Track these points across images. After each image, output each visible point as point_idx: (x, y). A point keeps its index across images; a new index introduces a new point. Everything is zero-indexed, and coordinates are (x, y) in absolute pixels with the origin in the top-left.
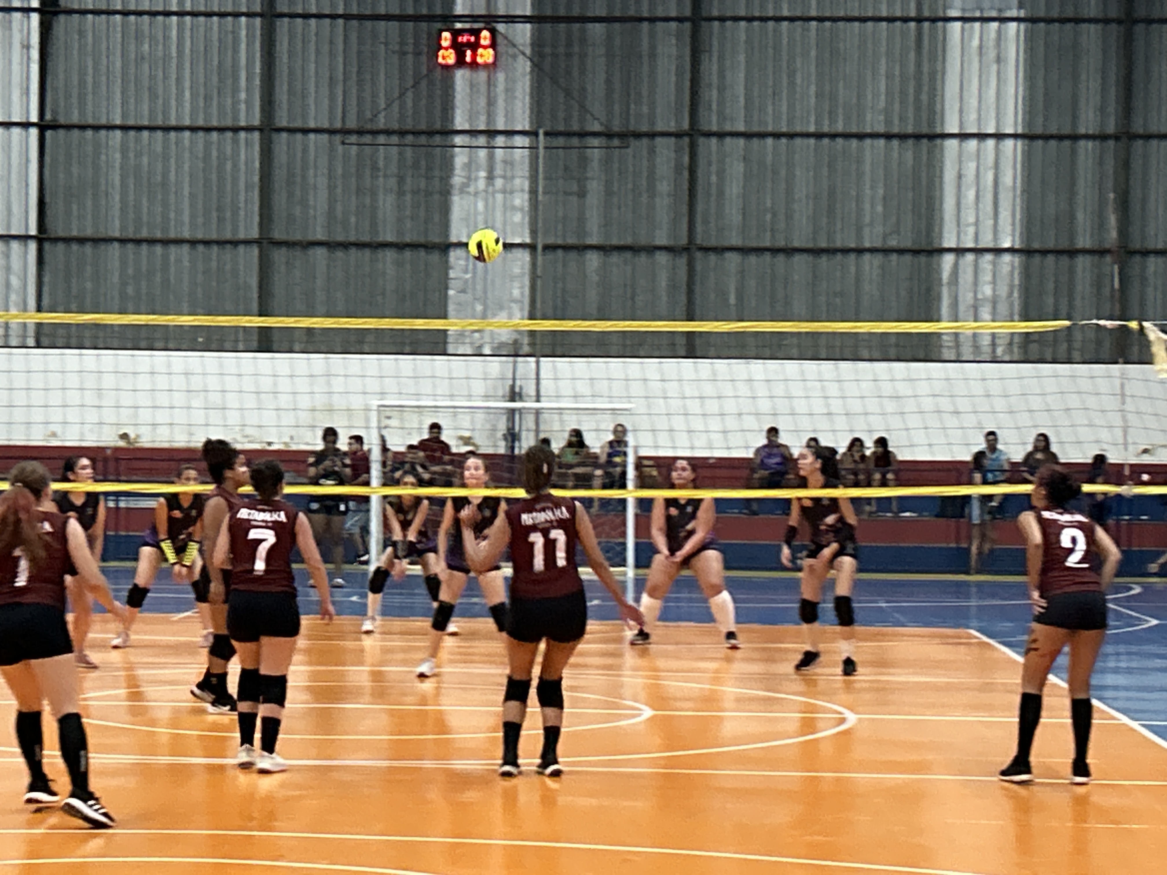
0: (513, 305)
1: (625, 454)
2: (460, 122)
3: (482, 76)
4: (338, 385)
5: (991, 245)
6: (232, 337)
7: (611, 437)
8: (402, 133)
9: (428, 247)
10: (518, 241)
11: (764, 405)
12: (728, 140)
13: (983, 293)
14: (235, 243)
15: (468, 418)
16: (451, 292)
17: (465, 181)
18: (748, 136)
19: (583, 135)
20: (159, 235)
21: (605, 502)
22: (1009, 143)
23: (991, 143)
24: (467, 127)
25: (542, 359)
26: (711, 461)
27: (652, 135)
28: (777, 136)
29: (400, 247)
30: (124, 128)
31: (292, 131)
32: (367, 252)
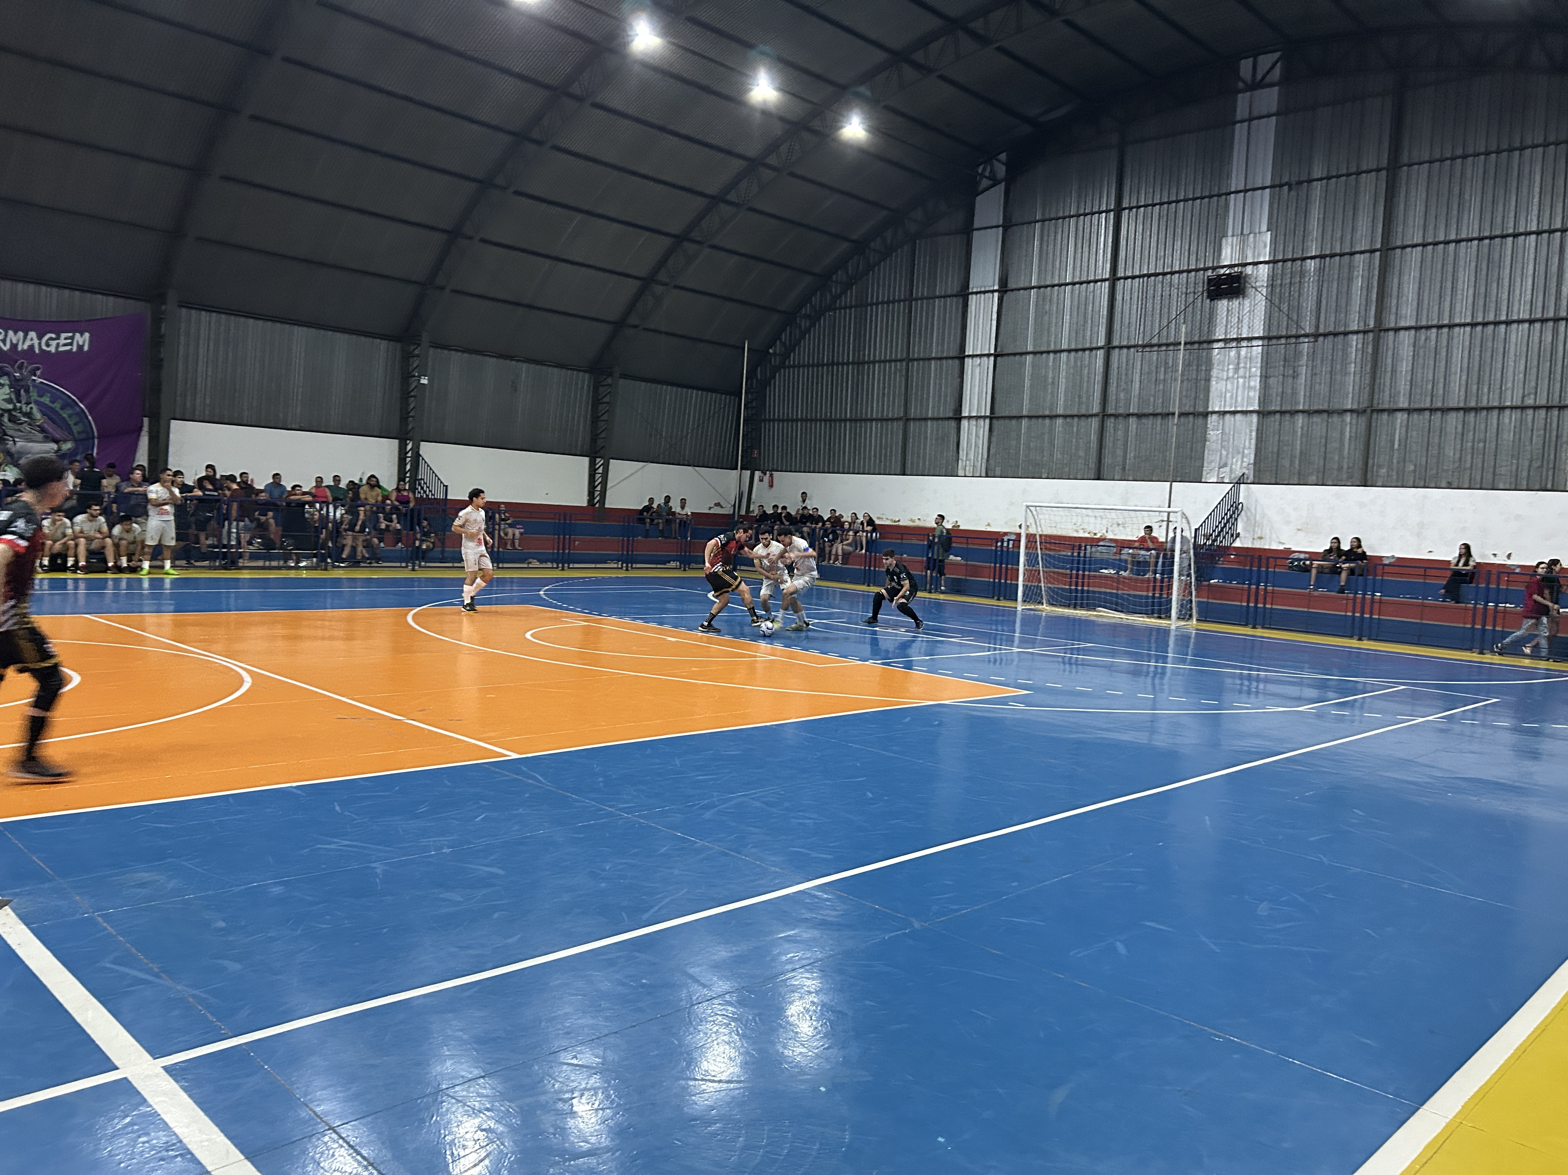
2: (1219, 334)
3: (1236, 303)
9: (1195, 414)
10: (1251, 409)
12: (1402, 333)
14: (1086, 416)
16: (1208, 444)
17: (1220, 371)
18: (1417, 328)
19: (1297, 337)
20: (1047, 413)
24: (1224, 337)
27: (1346, 334)
29: (1180, 415)
30: (1034, 353)
31: (1121, 347)
32: (1159, 420)
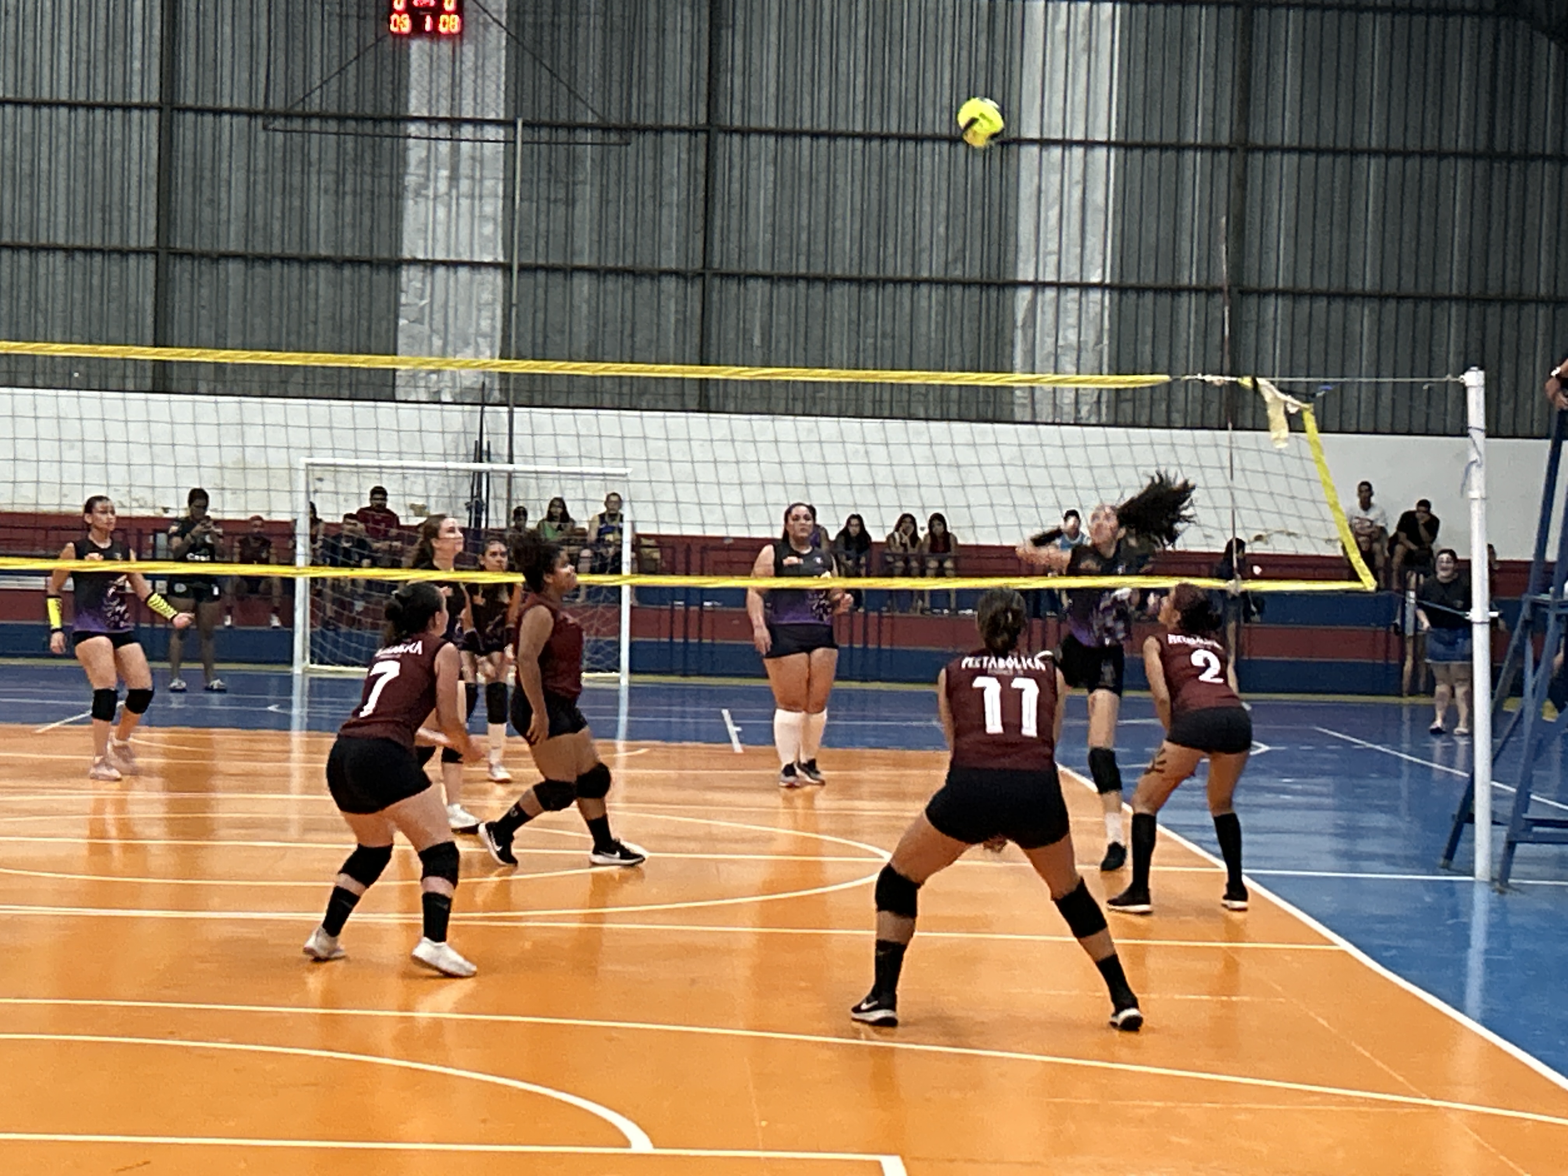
0: (480, 340)
1: (620, 531)
2: (416, 105)
3: (445, 48)
4: (254, 436)
5: (1077, 279)
6: (119, 372)
7: (603, 509)
8: (341, 118)
9: (373, 264)
10: (488, 259)
11: (794, 473)
12: (754, 139)
13: (1065, 338)
14: (124, 253)
15: (421, 480)
16: (402, 322)
17: (422, 180)
18: (780, 134)
19: (572, 128)
20: (25, 239)
21: (594, 591)
22: (1100, 153)
23: (1078, 152)
24: (425, 114)
25: (516, 409)
26: (727, 542)
27: (659, 130)
28: (815, 135)
29: (338, 263)
31: (200, 111)
32: (296, 268)
